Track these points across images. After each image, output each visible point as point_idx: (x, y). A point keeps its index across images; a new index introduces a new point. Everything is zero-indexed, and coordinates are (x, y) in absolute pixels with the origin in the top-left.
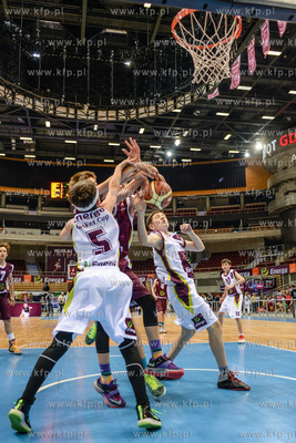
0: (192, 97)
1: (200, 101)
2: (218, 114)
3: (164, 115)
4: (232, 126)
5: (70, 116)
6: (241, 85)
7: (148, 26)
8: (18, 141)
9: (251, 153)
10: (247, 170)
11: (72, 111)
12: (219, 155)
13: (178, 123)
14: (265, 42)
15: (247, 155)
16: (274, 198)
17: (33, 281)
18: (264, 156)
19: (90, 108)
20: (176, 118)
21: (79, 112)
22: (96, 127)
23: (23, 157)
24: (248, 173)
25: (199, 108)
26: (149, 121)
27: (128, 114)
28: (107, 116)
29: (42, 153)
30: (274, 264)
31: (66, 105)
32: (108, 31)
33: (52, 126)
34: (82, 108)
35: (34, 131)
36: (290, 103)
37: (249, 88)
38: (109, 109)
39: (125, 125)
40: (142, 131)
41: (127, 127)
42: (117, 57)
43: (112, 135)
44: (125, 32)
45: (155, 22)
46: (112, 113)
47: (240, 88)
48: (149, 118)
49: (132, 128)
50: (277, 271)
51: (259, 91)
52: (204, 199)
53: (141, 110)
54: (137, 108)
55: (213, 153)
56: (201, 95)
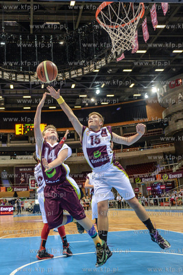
0: (106, 61)
1: (111, 63)
2: (124, 70)
3: (87, 74)
4: (134, 78)
5: (26, 80)
6: (139, 50)
7: (74, 18)
9: (149, 95)
10: (147, 107)
11: (27, 77)
12: (127, 98)
13: (97, 79)
14: (154, 20)
15: (146, 96)
16: (168, 125)
17: (6, 190)
18: (158, 96)
20: (96, 76)
21: (32, 77)
22: (43, 86)
24: (148, 109)
25: (111, 68)
26: (78, 79)
27: (64, 76)
29: (9, 106)
30: (172, 171)
31: (23, 74)
32: (47, 23)
33: (14, 88)
34: (33, 75)
35: (3, 91)
36: (174, 59)
37: (144, 52)
40: (73, 86)
42: (54, 40)
44: (58, 23)
45: (78, 15)
47: (138, 52)
48: (78, 77)
49: (67, 84)
50: (175, 176)
51: (152, 53)
52: (119, 129)
53: (73, 72)
54: (69, 71)
55: (122, 97)
56: (112, 59)
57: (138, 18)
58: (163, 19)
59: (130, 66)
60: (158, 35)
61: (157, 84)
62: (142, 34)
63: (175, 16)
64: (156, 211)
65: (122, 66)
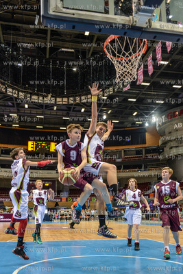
0: (114, 90)
1: (118, 92)
2: (129, 100)
4: (138, 107)
5: (40, 101)
6: (143, 82)
8: (9, 116)
9: (149, 123)
10: (147, 134)
11: (41, 98)
12: (130, 125)
13: (105, 106)
14: (159, 56)
15: (147, 125)
16: (163, 151)
18: (157, 125)
19: (52, 96)
21: (45, 99)
22: (55, 108)
23: (11, 126)
24: (148, 136)
25: (118, 96)
26: (87, 104)
27: (75, 100)
28: (62, 101)
29: (23, 124)
31: (38, 95)
32: (63, 49)
33: (29, 107)
34: (47, 96)
35: (18, 110)
36: (173, 93)
37: (148, 84)
38: (64, 97)
39: (73, 107)
40: (83, 110)
41: (74, 108)
42: (68, 66)
43: (65, 113)
44: (73, 50)
46: (65, 99)
47: (143, 84)
48: (87, 102)
49: (77, 108)
51: (155, 85)
52: (121, 151)
53: (83, 98)
54: (80, 96)
55: (126, 124)
56: (119, 88)
57: (141, 53)
58: (166, 55)
59: (135, 96)
60: (161, 70)
61: (157, 114)
62: (147, 68)
63: (177, 54)
64: (147, 224)
65: (128, 95)
